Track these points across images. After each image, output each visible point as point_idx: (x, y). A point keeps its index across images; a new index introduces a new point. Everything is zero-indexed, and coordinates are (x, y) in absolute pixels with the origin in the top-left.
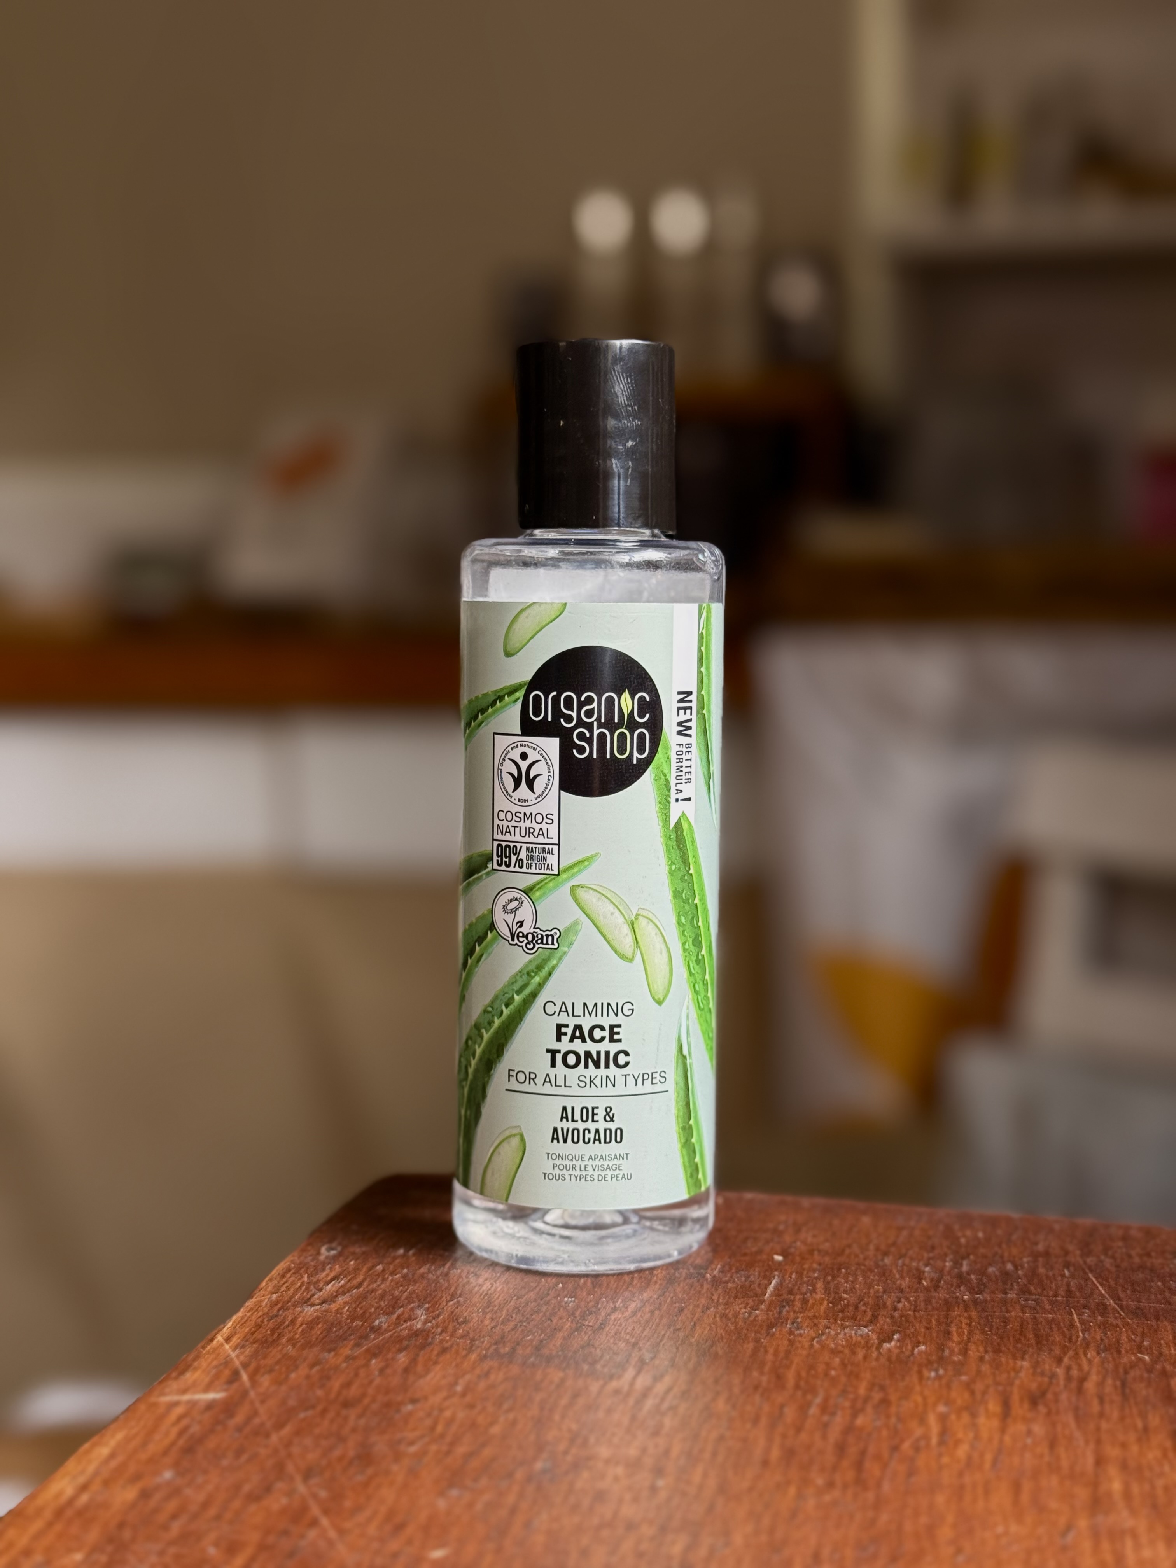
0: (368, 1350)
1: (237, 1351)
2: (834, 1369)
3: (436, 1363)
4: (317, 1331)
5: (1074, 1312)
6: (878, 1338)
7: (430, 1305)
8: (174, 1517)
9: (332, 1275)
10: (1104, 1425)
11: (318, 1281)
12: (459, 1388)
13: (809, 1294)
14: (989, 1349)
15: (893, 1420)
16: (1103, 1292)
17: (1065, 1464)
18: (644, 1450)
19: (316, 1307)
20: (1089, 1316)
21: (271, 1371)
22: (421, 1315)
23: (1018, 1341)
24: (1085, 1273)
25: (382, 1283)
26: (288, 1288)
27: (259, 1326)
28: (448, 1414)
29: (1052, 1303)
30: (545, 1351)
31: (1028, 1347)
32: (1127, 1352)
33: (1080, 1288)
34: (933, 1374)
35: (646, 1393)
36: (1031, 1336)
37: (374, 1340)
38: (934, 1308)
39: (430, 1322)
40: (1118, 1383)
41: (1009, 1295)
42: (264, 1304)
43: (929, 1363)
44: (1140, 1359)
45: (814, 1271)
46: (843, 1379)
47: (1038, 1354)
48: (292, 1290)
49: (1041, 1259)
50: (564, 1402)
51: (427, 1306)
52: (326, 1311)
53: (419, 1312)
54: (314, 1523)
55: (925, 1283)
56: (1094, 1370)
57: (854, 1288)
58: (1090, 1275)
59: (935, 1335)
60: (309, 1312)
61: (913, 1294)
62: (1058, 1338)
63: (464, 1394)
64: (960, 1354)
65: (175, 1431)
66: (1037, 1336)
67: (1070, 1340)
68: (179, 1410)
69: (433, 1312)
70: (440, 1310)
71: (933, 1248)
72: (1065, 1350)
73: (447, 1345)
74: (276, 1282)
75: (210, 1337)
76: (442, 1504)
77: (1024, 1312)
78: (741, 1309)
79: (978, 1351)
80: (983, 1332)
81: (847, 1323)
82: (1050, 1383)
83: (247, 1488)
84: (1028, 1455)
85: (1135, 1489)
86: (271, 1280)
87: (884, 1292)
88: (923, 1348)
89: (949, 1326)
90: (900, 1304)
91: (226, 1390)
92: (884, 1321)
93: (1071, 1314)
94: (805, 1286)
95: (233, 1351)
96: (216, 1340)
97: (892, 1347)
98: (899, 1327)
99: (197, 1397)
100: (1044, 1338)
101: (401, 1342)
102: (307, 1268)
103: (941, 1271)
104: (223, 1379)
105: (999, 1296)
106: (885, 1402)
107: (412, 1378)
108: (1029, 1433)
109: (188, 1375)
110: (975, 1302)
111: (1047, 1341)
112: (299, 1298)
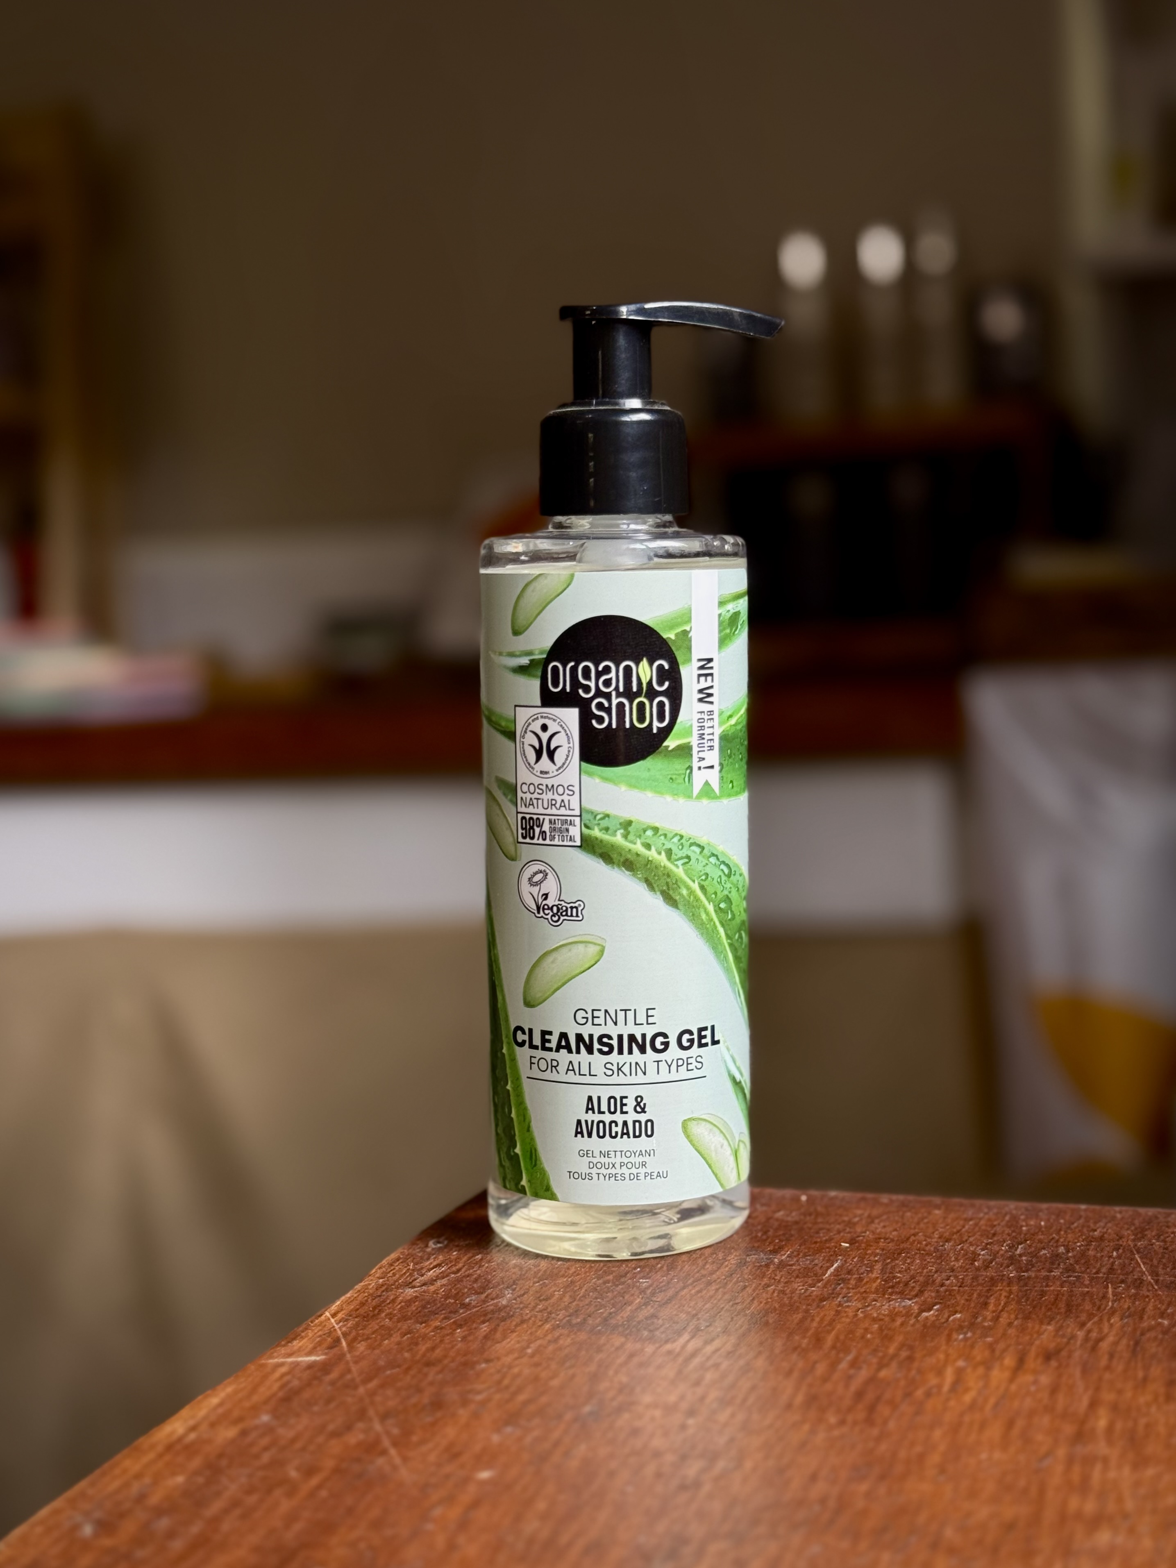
0: (454, 1322)
1: (341, 1324)
2: (871, 1333)
3: (513, 1332)
4: (413, 1307)
5: (1110, 1286)
6: (919, 1309)
7: (518, 1286)
8: (266, 1449)
9: (435, 1263)
10: (1107, 1376)
11: (422, 1268)
12: (529, 1351)
13: (865, 1274)
14: (1020, 1316)
15: (913, 1372)
16: (1144, 1269)
17: (1060, 1406)
18: (682, 1398)
19: (416, 1289)
20: (1124, 1289)
21: (368, 1338)
22: (509, 1294)
23: (1050, 1309)
24: (1132, 1254)
25: (479, 1269)
26: (394, 1274)
27: (362, 1304)
28: (516, 1370)
29: (1092, 1279)
30: (613, 1322)
31: (1057, 1314)
32: (1149, 1318)
33: (1123, 1266)
34: (961, 1337)
35: (694, 1354)
36: (1063, 1306)
37: (463, 1313)
38: (979, 1285)
39: (515, 1299)
40: (1132, 1343)
41: (1053, 1273)
42: (371, 1286)
43: (960, 1329)
44: (1160, 1324)
45: (876, 1255)
46: (877, 1341)
48: (397, 1276)
49: (1094, 1243)
50: (620, 1361)
51: (515, 1287)
52: (424, 1292)
53: (506, 1292)
54: (384, 1452)
55: (976, 1263)
56: (1114, 1332)
57: (909, 1268)
58: (1137, 1256)
59: (972, 1305)
60: (410, 1292)
61: (962, 1273)
62: (1087, 1306)
63: (532, 1356)
64: (991, 1320)
65: (277, 1385)
66: (1068, 1305)
67: (1099, 1308)
68: (283, 1370)
69: (519, 1292)
70: (526, 1291)
71: (994, 1235)
72: (1091, 1316)
73: (525, 1318)
74: (384, 1269)
75: (319, 1313)
76: (496, 1438)
77: (1062, 1287)
78: (799, 1286)
79: (1009, 1318)
80: (1019, 1302)
81: (893, 1297)
82: (1068, 1343)
83: (331, 1427)
84: (1028, 1400)
85: (1119, 1426)
86: (380, 1268)
87: (936, 1272)
88: (958, 1316)
89: (988, 1298)
90: (948, 1281)
91: (326, 1354)
92: (929, 1295)
93: (1107, 1287)
94: (864, 1267)
95: (337, 1324)
96: (324, 1315)
97: (930, 1315)
98: (941, 1299)
99: (300, 1359)
100: (1074, 1307)
101: (485, 1315)
102: (414, 1259)
103: (995, 1255)
104: (325, 1345)
105: (1044, 1273)
106: (910, 1359)
107: (489, 1343)
108: (1035, 1382)
109: (295, 1343)
110: (1020, 1278)
111: (1076, 1310)
112: (402, 1282)
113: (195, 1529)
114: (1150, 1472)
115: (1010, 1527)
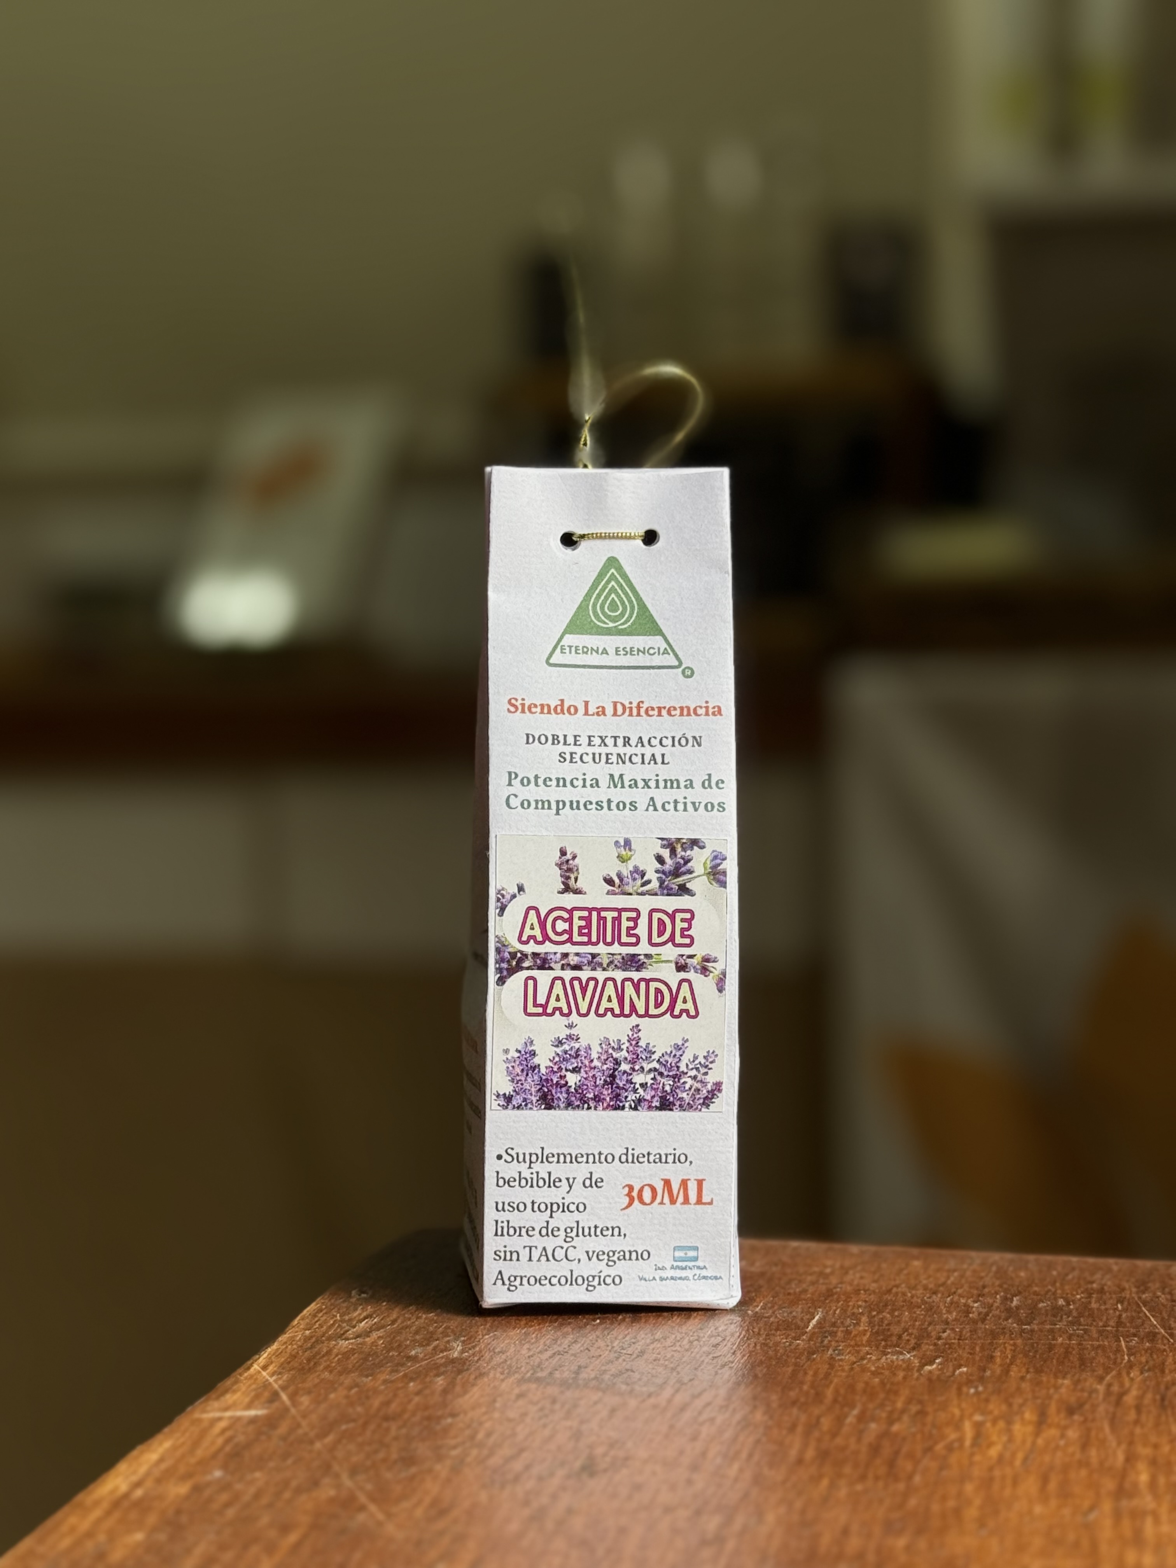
0: (404, 1375)
1: (274, 1378)
2: (872, 1387)
3: (473, 1385)
4: (354, 1360)
5: (1122, 1339)
6: (920, 1362)
7: (466, 1338)
8: (228, 1505)
9: (366, 1313)
10: (1138, 1430)
11: (351, 1320)
13: (852, 1327)
14: (1030, 1369)
15: (928, 1427)
17: (1094, 1460)
19: (351, 1341)
21: (309, 1393)
22: (457, 1346)
23: (1061, 1363)
26: (321, 1326)
27: (294, 1357)
29: (1100, 1332)
31: (1071, 1368)
34: (972, 1391)
36: (1076, 1359)
37: (411, 1366)
38: (979, 1337)
39: (467, 1352)
41: (1057, 1326)
42: (298, 1338)
43: (969, 1382)
45: (858, 1307)
46: (881, 1395)
47: (1080, 1373)
48: (325, 1326)
51: (462, 1338)
52: (361, 1344)
53: (455, 1344)
54: (363, 1508)
55: (971, 1316)
56: (1137, 1386)
57: (898, 1320)
59: (977, 1358)
60: (345, 1344)
61: (957, 1326)
62: (1102, 1359)
64: (1001, 1374)
65: (221, 1440)
66: (1081, 1359)
68: (222, 1424)
69: (470, 1343)
70: (476, 1343)
72: (1107, 1370)
74: (308, 1320)
75: (247, 1364)
78: (782, 1339)
79: (1020, 1372)
80: (1025, 1355)
81: (888, 1350)
82: (1090, 1397)
83: (295, 1483)
84: (1059, 1454)
85: (1161, 1478)
86: (303, 1319)
87: (929, 1324)
88: (964, 1369)
89: (992, 1351)
90: (944, 1334)
91: (267, 1408)
92: (926, 1348)
93: (1119, 1341)
94: (848, 1319)
95: (271, 1377)
96: (253, 1368)
97: (933, 1369)
98: (941, 1352)
99: (239, 1413)
100: (1088, 1361)
101: (438, 1368)
102: (339, 1309)
103: (989, 1306)
104: (263, 1399)
105: (1046, 1326)
106: (921, 1413)
107: (450, 1397)
108: (1063, 1436)
109: (228, 1396)
110: (1022, 1331)
111: (1091, 1363)
112: (333, 1333)
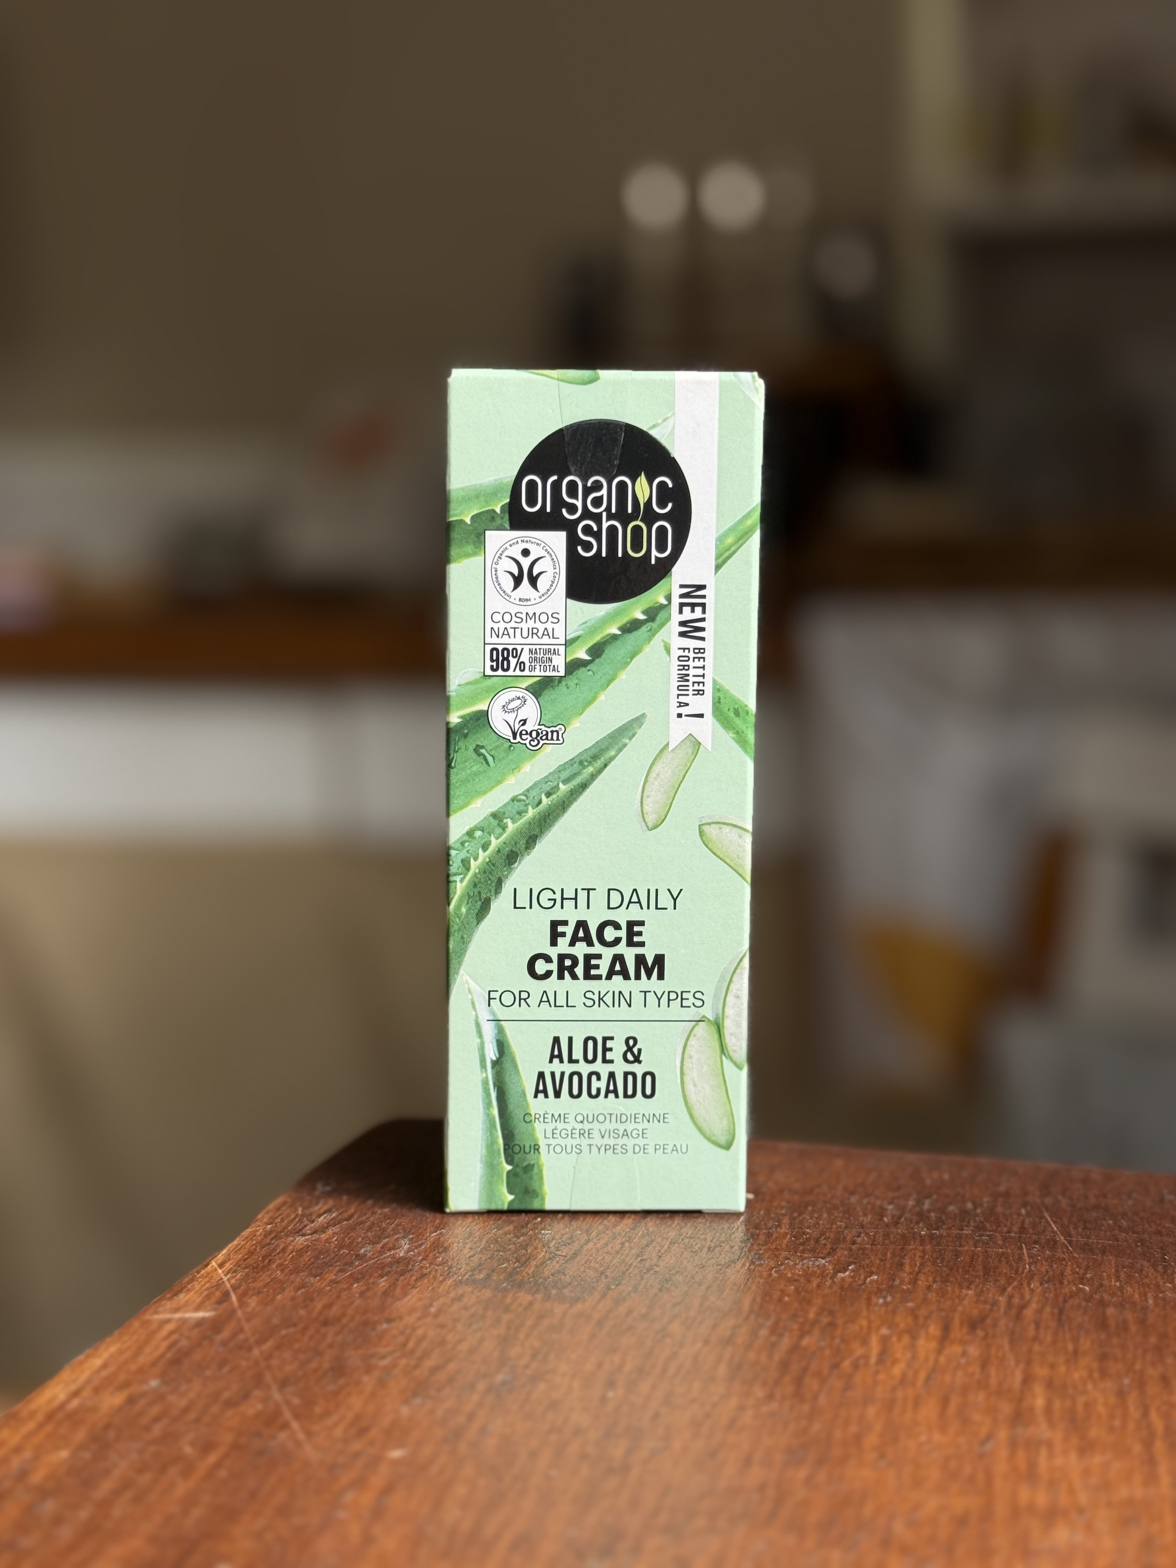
0: (351, 1275)
1: (229, 1276)
2: (788, 1295)
3: (414, 1287)
4: (306, 1258)
5: (1024, 1247)
6: (834, 1269)
7: (414, 1236)
8: (157, 1419)
9: (325, 1208)
10: (1036, 1348)
11: (311, 1214)
12: (433, 1310)
13: (774, 1229)
14: (938, 1279)
15: (837, 1341)
16: (1055, 1229)
17: (993, 1381)
18: (599, 1366)
19: (307, 1237)
20: (1039, 1251)
21: (259, 1293)
22: (405, 1245)
23: (967, 1272)
24: (1041, 1212)
25: (371, 1216)
26: (282, 1220)
27: (251, 1253)
28: (420, 1332)
29: (1004, 1239)
30: (518, 1278)
31: (976, 1277)
32: (1069, 1283)
33: (1034, 1226)
34: (881, 1301)
35: (607, 1316)
36: (980, 1267)
37: (359, 1266)
38: (892, 1243)
39: (413, 1251)
40: (1056, 1311)
41: (965, 1232)
42: (259, 1233)
43: (880, 1290)
44: (1081, 1289)
45: (782, 1208)
46: (796, 1305)
47: (984, 1284)
48: (286, 1221)
49: (1000, 1200)
50: (529, 1323)
51: (411, 1236)
52: (316, 1240)
53: (403, 1242)
54: (285, 1426)
55: (886, 1220)
56: (1035, 1299)
57: (818, 1223)
58: (1046, 1215)
59: (888, 1265)
60: (300, 1241)
61: (872, 1230)
62: (1005, 1270)
63: (436, 1316)
64: (909, 1283)
65: (165, 1344)
66: (985, 1268)
67: (1017, 1272)
68: (170, 1327)
69: (417, 1241)
70: (423, 1241)
71: (899, 1188)
72: (1010, 1280)
73: (425, 1271)
74: (271, 1214)
75: (205, 1263)
76: (405, 1411)
77: (976, 1247)
79: (927, 1281)
80: (934, 1263)
81: (806, 1255)
82: (991, 1310)
83: (226, 1395)
84: (960, 1374)
85: (1057, 1404)
86: (267, 1213)
87: (846, 1228)
88: (875, 1277)
89: (903, 1258)
90: (860, 1238)
91: (215, 1310)
92: (842, 1253)
93: (1021, 1249)
94: (771, 1221)
95: (226, 1275)
96: (210, 1265)
97: (846, 1277)
98: (855, 1259)
99: (188, 1315)
100: (992, 1270)
101: (383, 1268)
102: (302, 1203)
103: (903, 1209)
104: (214, 1299)
105: (955, 1232)
106: (832, 1325)
107: (389, 1300)
108: (964, 1354)
109: (181, 1296)
110: (931, 1237)
111: (994, 1272)
112: (292, 1229)
113: (84, 1514)
114: (1097, 1460)
115: (962, 1521)
